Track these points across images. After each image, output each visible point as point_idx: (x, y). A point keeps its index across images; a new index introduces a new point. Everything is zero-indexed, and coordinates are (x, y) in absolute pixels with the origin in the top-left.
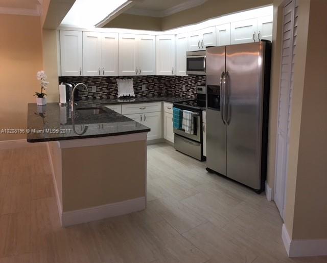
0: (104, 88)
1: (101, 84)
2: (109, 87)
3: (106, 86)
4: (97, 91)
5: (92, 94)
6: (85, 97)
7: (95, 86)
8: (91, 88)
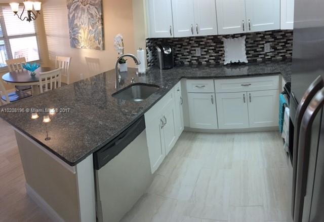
0: (210, 50)
1: (206, 45)
2: (217, 49)
3: (213, 48)
4: (202, 55)
5: (196, 58)
6: (188, 61)
7: (199, 49)
8: (195, 50)
